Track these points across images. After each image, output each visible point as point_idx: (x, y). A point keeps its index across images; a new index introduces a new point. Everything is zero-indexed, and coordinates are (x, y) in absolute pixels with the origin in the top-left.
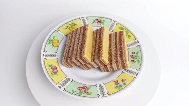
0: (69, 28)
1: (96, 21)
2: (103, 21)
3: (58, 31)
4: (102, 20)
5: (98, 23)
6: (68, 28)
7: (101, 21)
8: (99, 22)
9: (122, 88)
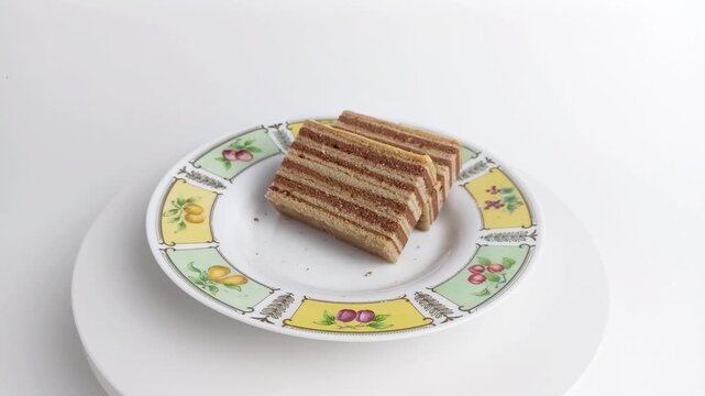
0: (187, 218)
1: (231, 157)
2: (246, 144)
3: (175, 247)
4: (242, 144)
5: (242, 157)
6: (185, 222)
7: (241, 147)
8: (239, 153)
9: (518, 196)
